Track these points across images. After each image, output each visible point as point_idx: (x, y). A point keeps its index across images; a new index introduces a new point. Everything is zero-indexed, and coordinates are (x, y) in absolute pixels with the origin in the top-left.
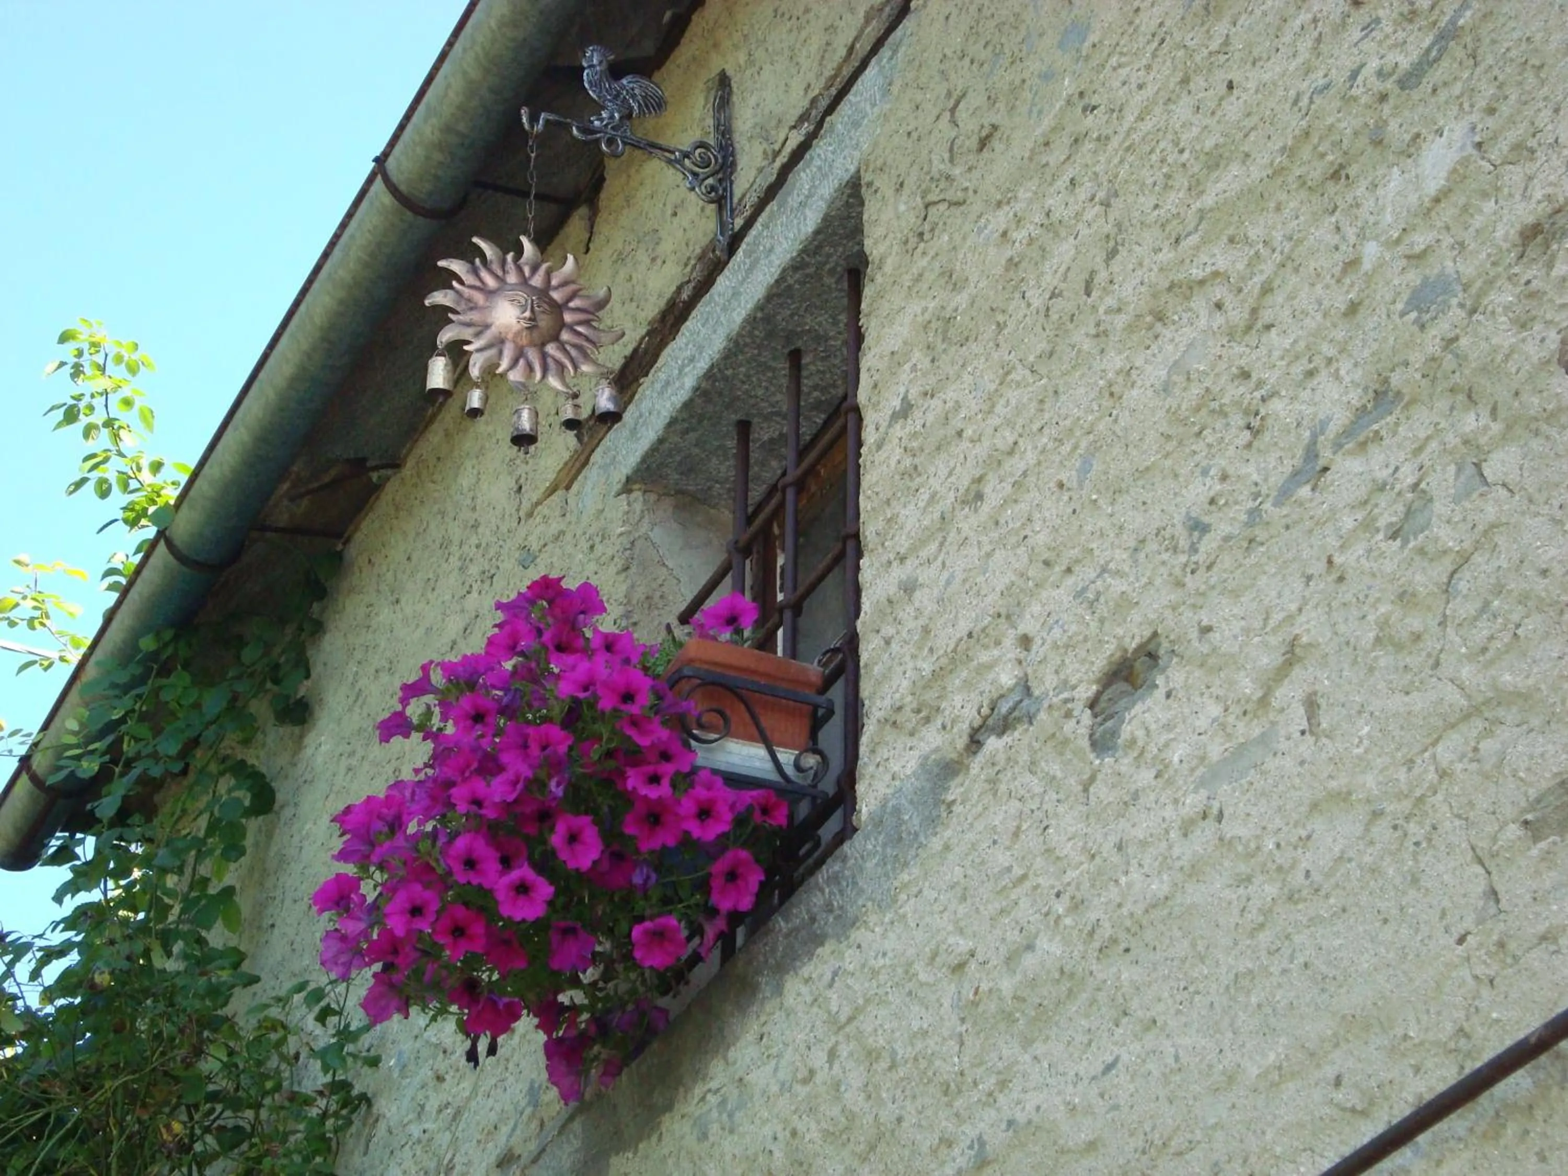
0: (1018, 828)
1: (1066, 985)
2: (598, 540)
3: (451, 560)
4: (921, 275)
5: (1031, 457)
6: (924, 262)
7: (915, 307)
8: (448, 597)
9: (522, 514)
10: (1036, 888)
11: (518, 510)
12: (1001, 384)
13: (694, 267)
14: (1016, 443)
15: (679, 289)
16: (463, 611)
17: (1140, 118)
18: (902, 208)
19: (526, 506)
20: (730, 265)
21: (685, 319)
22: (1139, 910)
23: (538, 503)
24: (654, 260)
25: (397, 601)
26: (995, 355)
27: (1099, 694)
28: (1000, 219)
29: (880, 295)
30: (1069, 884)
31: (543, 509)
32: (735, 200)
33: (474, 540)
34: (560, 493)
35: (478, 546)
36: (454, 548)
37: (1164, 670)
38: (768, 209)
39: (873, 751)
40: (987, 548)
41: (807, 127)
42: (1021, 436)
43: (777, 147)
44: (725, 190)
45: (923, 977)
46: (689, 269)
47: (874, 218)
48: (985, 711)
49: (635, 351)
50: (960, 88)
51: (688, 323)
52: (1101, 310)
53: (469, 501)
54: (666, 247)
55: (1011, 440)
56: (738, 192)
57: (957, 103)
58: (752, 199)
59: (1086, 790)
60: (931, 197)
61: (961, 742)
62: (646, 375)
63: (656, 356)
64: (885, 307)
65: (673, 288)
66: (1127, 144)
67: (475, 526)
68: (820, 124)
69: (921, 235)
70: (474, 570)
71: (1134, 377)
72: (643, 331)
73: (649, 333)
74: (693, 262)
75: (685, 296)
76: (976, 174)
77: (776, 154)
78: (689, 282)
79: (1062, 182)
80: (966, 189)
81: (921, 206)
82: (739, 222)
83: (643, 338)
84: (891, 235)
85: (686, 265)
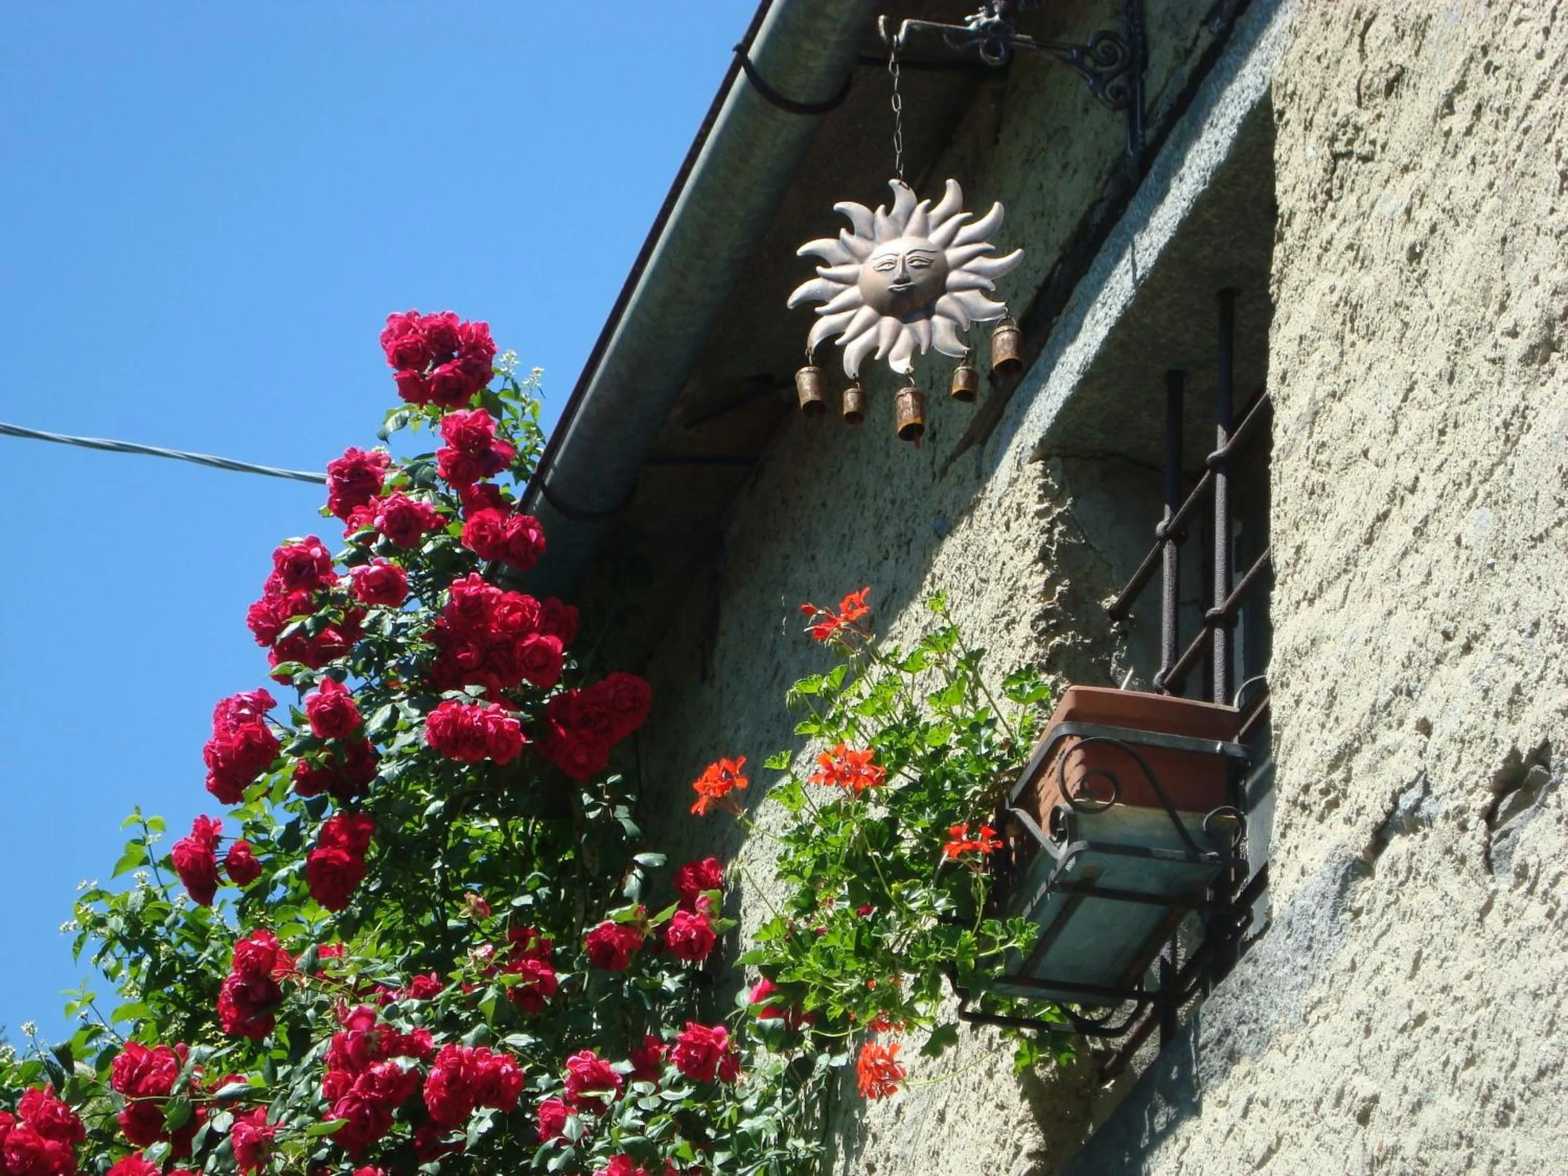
0: (1420, 953)
1: (1464, 1152)
2: (1013, 516)
3: (867, 514)
4: (1329, 243)
5: (1431, 501)
6: (1332, 226)
7: (1324, 282)
8: (863, 562)
9: (936, 468)
10: (1436, 1030)
11: (932, 463)
12: (1405, 400)
13: (1107, 183)
14: (1417, 479)
15: (1092, 208)
16: (879, 581)
17: (1537, 96)
18: (1310, 152)
19: (940, 460)
20: (1142, 188)
21: (1096, 251)
22: (1531, 1073)
23: (952, 459)
24: (1065, 166)
25: (813, 558)
26: (1399, 361)
27: (1495, 805)
28: (1404, 189)
29: (1288, 261)
30: (1465, 1030)
31: (956, 467)
32: (1147, 106)
33: (888, 494)
34: (974, 448)
35: (893, 502)
36: (869, 501)
37: (1554, 787)
38: (1179, 124)
39: (1283, 835)
40: (1389, 604)
41: (1218, 23)
42: (1422, 470)
43: (1188, 44)
44: (1134, 92)
45: (1329, 1120)
46: (1100, 185)
47: (1284, 159)
48: (1389, 806)
49: (1048, 280)
50: (1370, 8)
51: (1100, 256)
52: (1498, 331)
53: (882, 443)
54: (1078, 151)
55: (1412, 474)
56: (1150, 95)
57: (1368, 25)
58: (1163, 107)
59: (1480, 920)
60: (1340, 147)
61: (1365, 840)
62: (1059, 313)
63: (1068, 292)
64: (1294, 277)
65: (1084, 208)
66: (1524, 125)
67: (889, 476)
68: (1230, 26)
69: (1329, 193)
70: (889, 531)
71: (1530, 418)
72: (1054, 257)
73: (1061, 260)
74: (1104, 177)
75: (1097, 218)
76: (1383, 124)
77: (1189, 52)
78: (1102, 200)
79: (1463, 159)
80: (1373, 143)
81: (1328, 156)
82: (1150, 133)
83: (1055, 265)
84: (1299, 186)
85: (1098, 180)
